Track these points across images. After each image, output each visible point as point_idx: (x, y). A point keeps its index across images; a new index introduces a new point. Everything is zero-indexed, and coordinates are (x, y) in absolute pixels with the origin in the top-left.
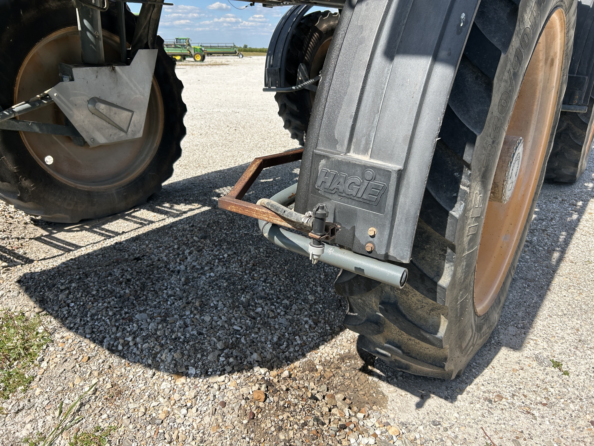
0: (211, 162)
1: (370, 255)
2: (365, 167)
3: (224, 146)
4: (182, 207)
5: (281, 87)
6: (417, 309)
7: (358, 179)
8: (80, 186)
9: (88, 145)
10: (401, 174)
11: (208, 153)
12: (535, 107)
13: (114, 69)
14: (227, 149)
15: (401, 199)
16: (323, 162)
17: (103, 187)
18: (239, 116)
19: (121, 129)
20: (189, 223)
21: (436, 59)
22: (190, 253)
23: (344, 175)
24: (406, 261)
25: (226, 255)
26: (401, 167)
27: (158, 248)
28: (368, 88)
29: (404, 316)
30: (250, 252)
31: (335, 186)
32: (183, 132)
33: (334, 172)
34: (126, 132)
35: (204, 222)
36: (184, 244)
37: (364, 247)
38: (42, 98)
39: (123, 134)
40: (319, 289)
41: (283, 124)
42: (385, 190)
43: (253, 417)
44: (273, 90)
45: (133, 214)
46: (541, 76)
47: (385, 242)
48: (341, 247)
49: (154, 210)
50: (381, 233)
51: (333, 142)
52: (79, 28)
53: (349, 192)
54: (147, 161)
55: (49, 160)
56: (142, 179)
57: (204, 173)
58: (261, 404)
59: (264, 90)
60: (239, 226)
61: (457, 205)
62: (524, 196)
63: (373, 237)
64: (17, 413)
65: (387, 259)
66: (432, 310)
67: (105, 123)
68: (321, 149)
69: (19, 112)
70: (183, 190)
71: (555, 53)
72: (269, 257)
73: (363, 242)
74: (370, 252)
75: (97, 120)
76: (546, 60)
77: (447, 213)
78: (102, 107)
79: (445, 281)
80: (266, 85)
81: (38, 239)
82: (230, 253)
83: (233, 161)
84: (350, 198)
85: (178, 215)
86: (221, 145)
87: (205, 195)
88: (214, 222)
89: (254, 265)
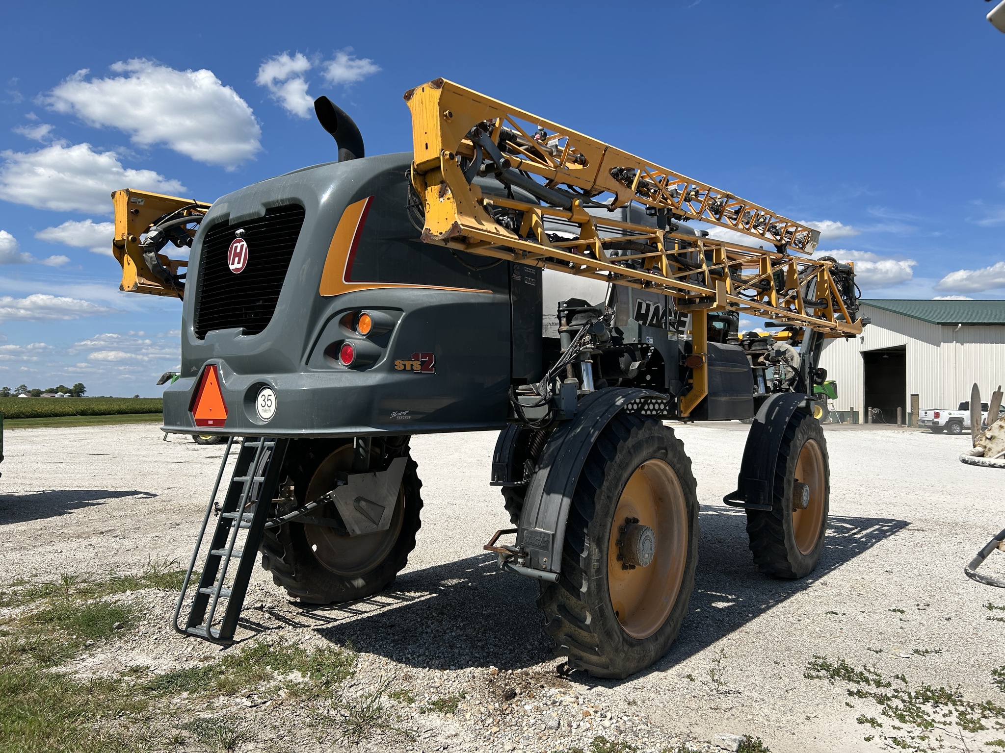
0: (434, 558)
1: (544, 570)
2: (541, 533)
3: (445, 542)
4: (412, 594)
5: (508, 482)
6: (575, 608)
7: (539, 538)
8: (336, 571)
9: (349, 535)
10: (554, 536)
11: (429, 549)
12: (673, 508)
13: (375, 474)
14: (448, 545)
15: (555, 546)
16: (526, 531)
17: (351, 573)
18: (457, 508)
19: (374, 523)
20: (426, 606)
21: (564, 495)
22: (432, 623)
23: (534, 536)
24: (558, 572)
25: (462, 624)
26: (554, 533)
27: (405, 621)
28: (542, 503)
29: (569, 612)
30: (481, 623)
31: (530, 541)
32: (418, 525)
33: (530, 535)
34: (378, 525)
35: (438, 604)
36: (425, 618)
37: (542, 567)
38: (323, 499)
39: (375, 526)
40: (536, 643)
41: (510, 518)
42: (548, 541)
43: (491, 681)
44: (499, 485)
45: (372, 599)
46: (669, 489)
47: (550, 563)
48: (534, 569)
49: (391, 597)
50: (548, 560)
51: (530, 524)
52: (355, 447)
53: (536, 543)
54: (387, 551)
55: (314, 548)
56: (382, 566)
57: (428, 567)
58: (496, 677)
59: (491, 484)
60: (470, 607)
61: (584, 552)
62: (677, 569)
63: (545, 562)
64: (350, 687)
65: (551, 571)
66: (582, 608)
67: (363, 517)
68: (525, 527)
69: (311, 509)
70: (412, 581)
71: (671, 477)
72: (497, 626)
73: (542, 564)
74: (544, 569)
75: (358, 515)
76: (668, 480)
77: (579, 556)
78: (363, 503)
79: (584, 589)
80: (493, 479)
81: (301, 614)
82: (464, 623)
83: (456, 556)
84: (536, 546)
85: (410, 600)
86: (441, 540)
87: (434, 585)
88: (447, 605)
89: (485, 630)
